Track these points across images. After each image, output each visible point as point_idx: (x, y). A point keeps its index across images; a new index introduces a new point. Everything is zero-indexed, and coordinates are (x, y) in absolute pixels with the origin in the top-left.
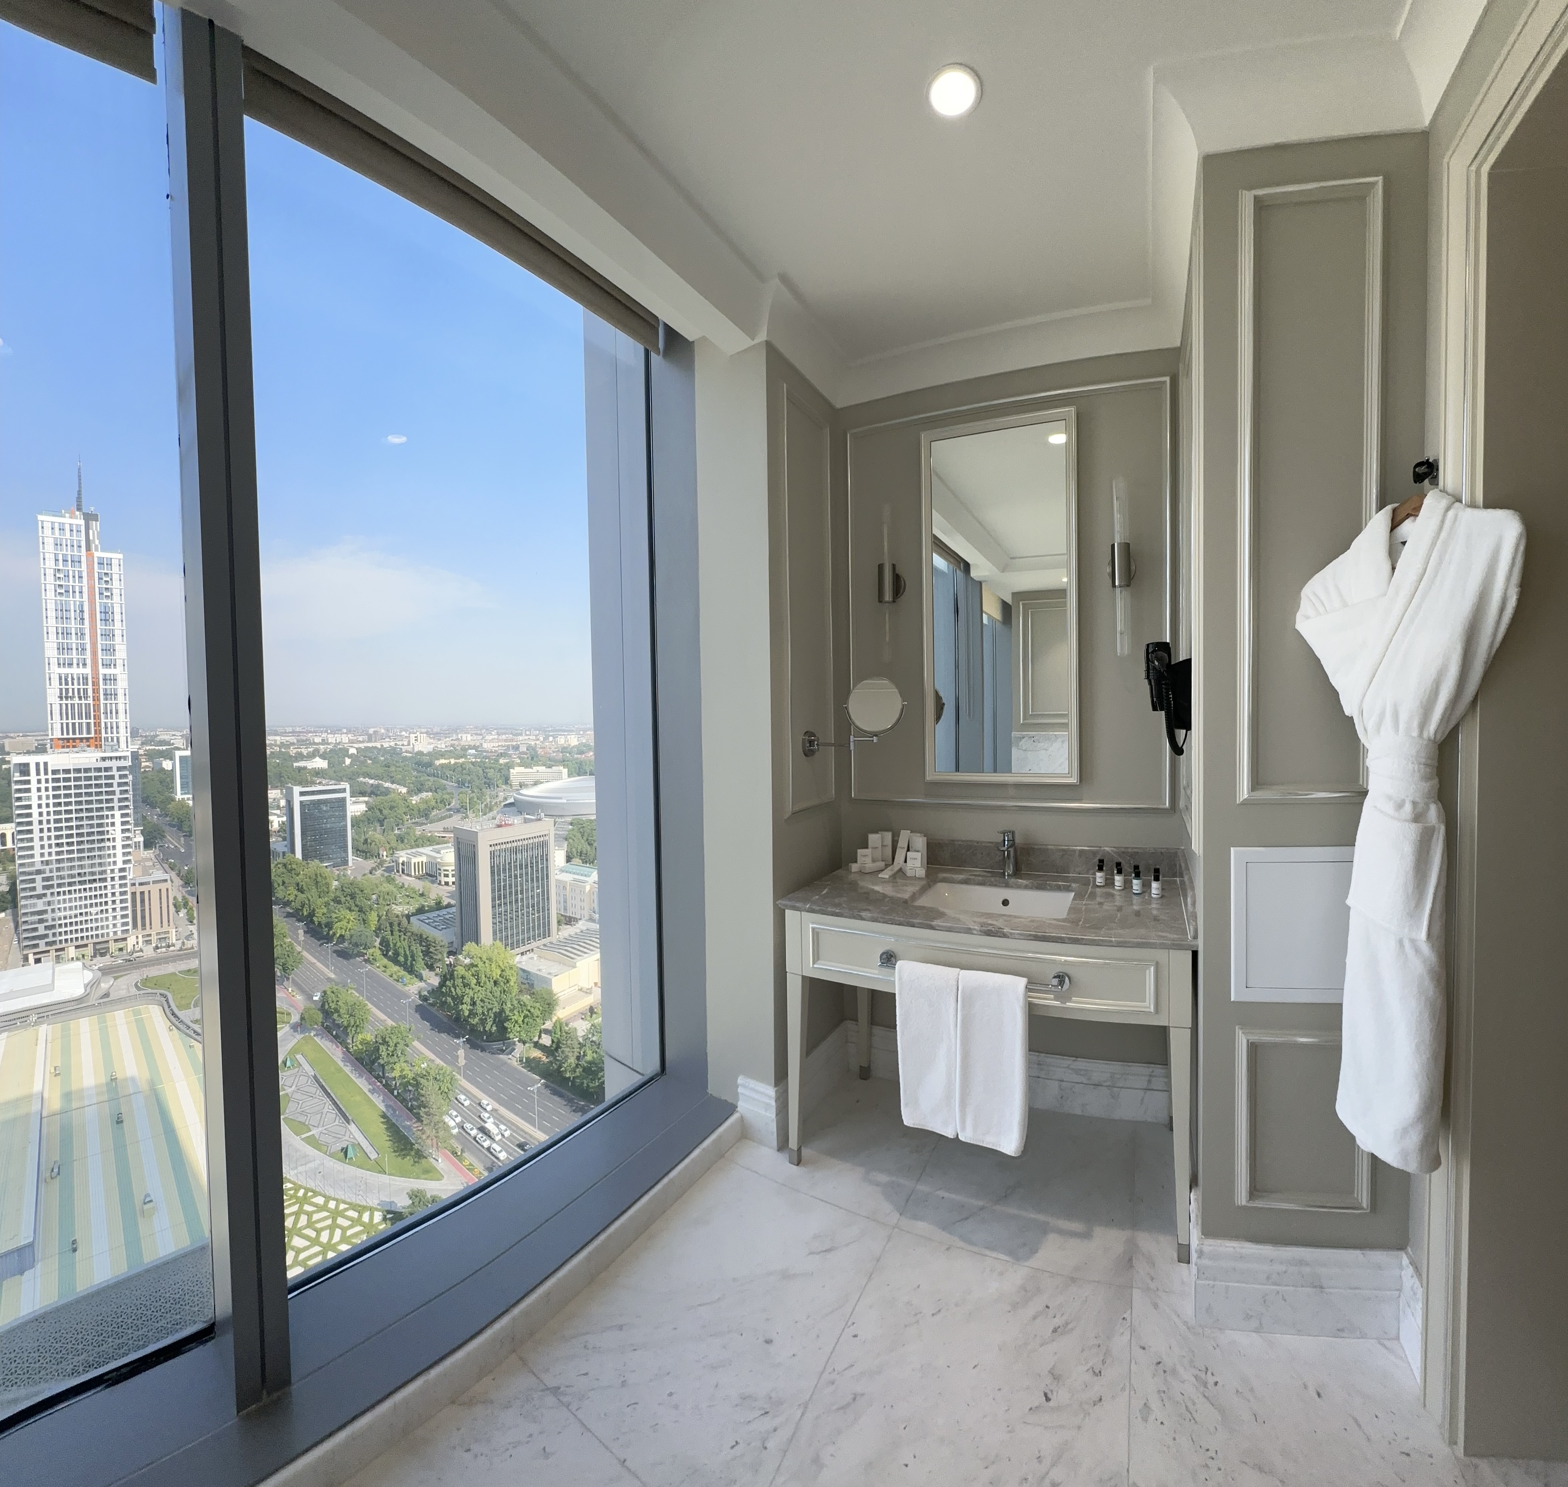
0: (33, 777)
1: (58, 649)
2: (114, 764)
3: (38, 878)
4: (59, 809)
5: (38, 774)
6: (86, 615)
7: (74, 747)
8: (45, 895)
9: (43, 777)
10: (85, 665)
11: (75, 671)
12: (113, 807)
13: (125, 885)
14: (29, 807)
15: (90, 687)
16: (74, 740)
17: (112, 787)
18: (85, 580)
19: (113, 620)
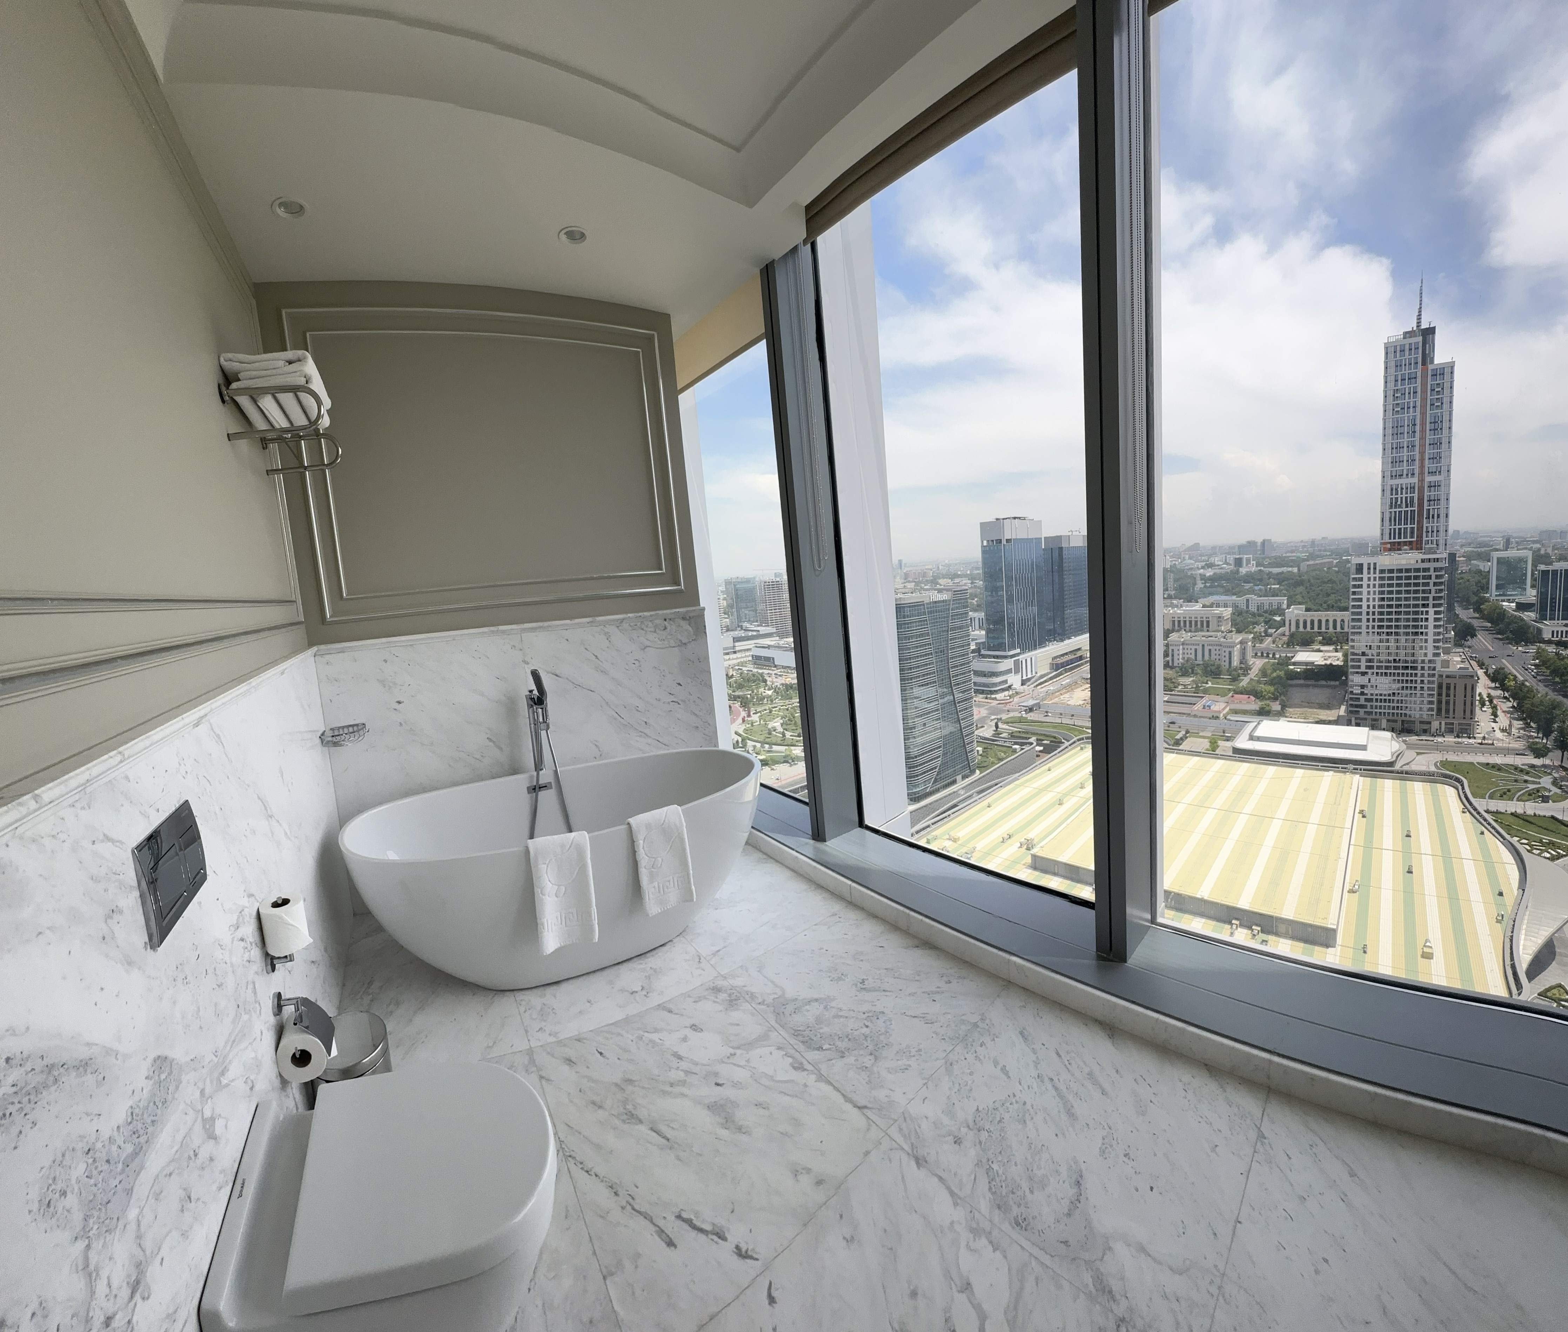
0: (1365, 576)
1: (1392, 462)
2: (1432, 565)
3: (1363, 659)
4: (1382, 603)
5: (1369, 573)
6: (1418, 428)
7: (1400, 550)
8: (1366, 673)
9: (1372, 576)
10: (1413, 474)
11: (1404, 481)
12: (1428, 604)
13: (1434, 675)
14: (1361, 600)
15: (1416, 496)
16: (1399, 543)
17: (1429, 586)
18: (1419, 394)
19: (1441, 429)
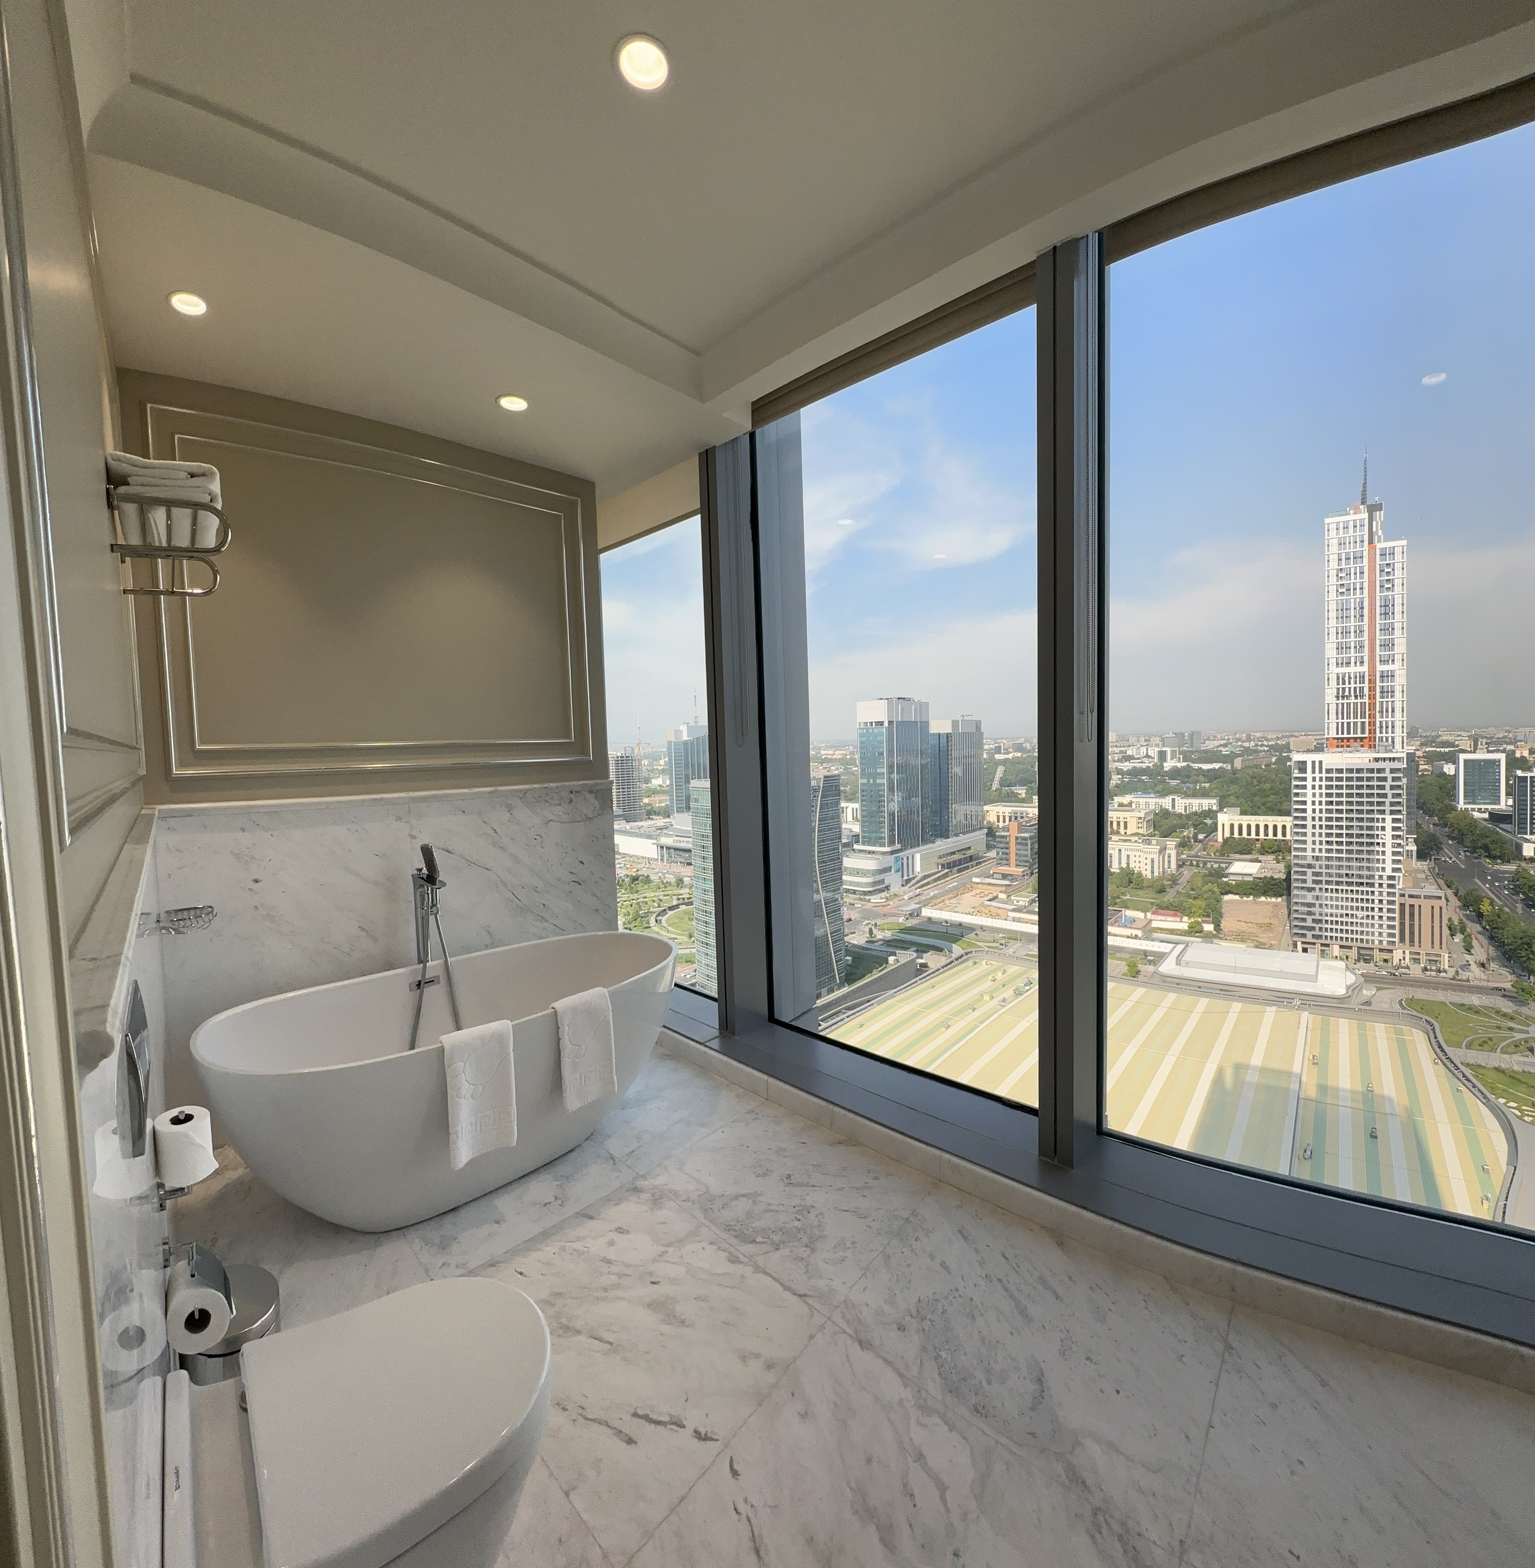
0: (1309, 775)
1: (1338, 649)
2: (1388, 765)
3: (1309, 871)
4: (1330, 807)
5: (1314, 772)
6: (1366, 612)
7: (1348, 746)
8: (1314, 889)
9: (1317, 775)
10: (1362, 663)
11: (1352, 669)
12: (1384, 810)
13: (1394, 894)
14: (1304, 803)
15: (1366, 686)
16: (1348, 739)
17: (1384, 789)
18: (1366, 575)
19: (1393, 613)
